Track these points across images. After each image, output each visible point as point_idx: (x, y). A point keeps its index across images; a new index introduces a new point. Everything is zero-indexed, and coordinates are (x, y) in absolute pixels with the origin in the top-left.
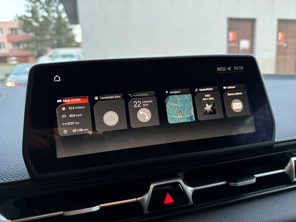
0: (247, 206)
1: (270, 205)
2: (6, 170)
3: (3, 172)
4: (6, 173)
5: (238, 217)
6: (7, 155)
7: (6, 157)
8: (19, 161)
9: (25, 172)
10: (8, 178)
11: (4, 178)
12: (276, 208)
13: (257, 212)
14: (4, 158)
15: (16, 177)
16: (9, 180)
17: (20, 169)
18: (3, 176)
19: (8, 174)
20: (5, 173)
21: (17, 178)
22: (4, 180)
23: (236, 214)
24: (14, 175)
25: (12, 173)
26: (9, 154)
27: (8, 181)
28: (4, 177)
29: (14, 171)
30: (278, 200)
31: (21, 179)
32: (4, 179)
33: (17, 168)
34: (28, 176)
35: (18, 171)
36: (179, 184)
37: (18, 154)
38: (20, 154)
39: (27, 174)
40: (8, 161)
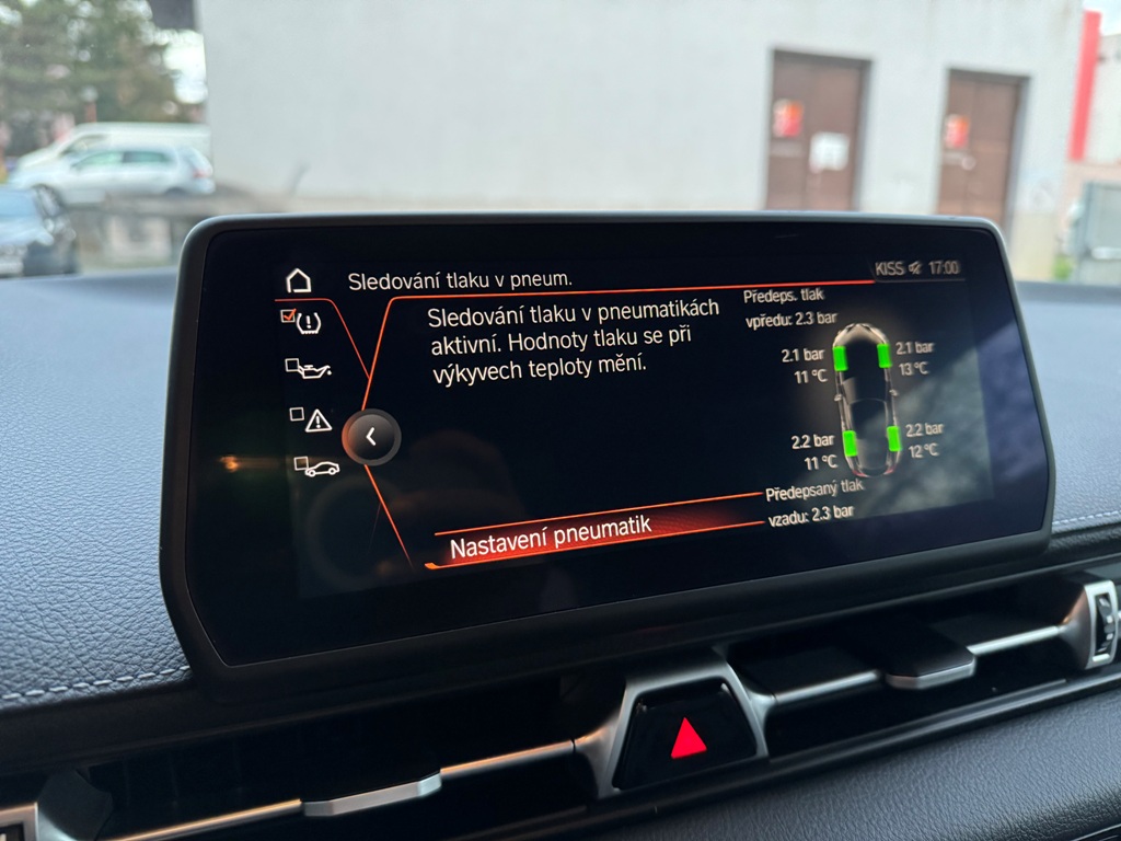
1: (1021, 752)
2: (81, 647)
3: (72, 656)
10: (92, 677)
11: (77, 679)
12: (1042, 764)
15: (128, 673)
16: (98, 686)
18: (74, 672)
19: (92, 662)
21: (130, 678)
22: (79, 689)
24: (118, 666)
25: (108, 659)
26: (80, 580)
27: (97, 692)
28: (75, 676)
29: (117, 651)
30: (1046, 733)
31: (150, 682)
32: (77, 682)
33: (124, 637)
34: (178, 669)
35: (132, 648)
36: (724, 687)
37: (120, 579)
38: (124, 578)
39: (172, 661)
40: (84, 609)
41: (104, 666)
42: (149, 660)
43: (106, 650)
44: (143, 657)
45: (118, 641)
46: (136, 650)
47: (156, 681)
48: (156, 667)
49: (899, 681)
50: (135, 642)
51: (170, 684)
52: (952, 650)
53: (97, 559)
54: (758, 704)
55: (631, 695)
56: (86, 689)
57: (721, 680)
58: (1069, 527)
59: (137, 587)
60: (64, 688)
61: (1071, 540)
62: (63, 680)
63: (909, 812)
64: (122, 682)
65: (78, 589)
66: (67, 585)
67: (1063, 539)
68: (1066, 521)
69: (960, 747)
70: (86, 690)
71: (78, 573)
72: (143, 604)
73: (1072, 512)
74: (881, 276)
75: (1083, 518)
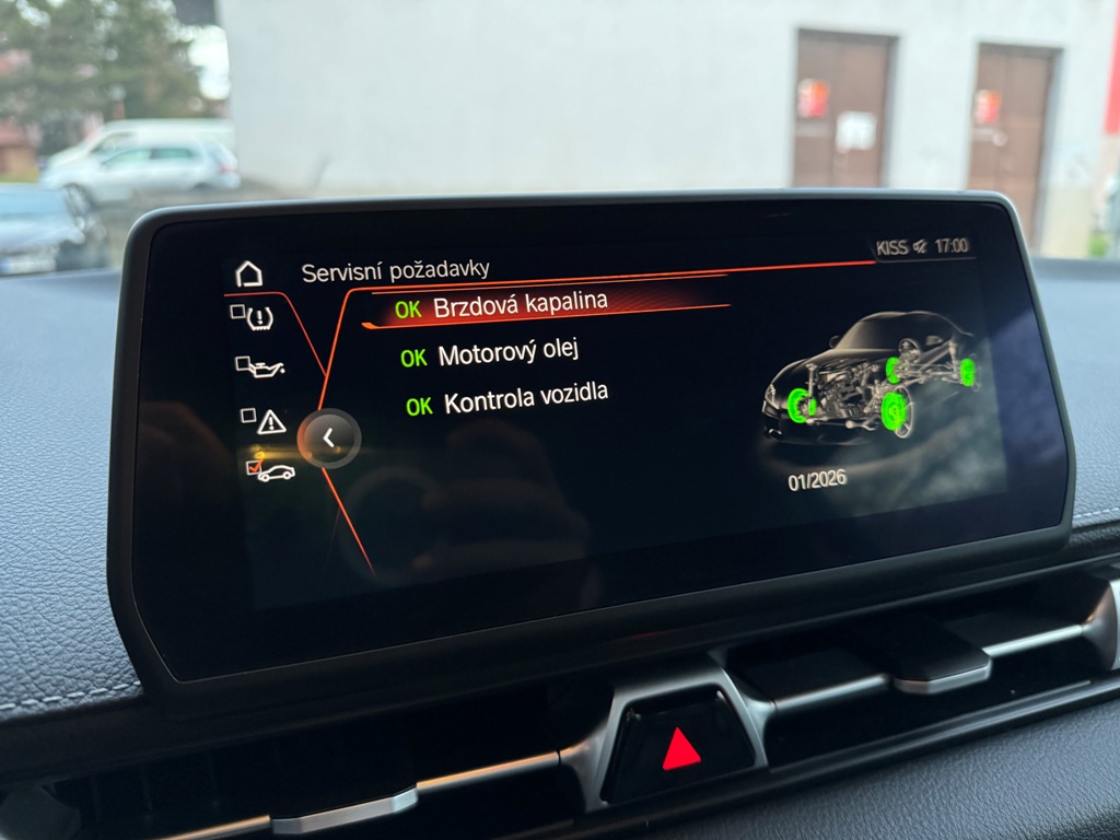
0: (961, 765)
1: (1040, 759)
2: (32, 661)
3: (21, 671)
4: (33, 674)
5: (933, 807)
6: (27, 596)
7: (23, 604)
8: (83, 620)
9: (116, 669)
10: (42, 694)
11: (26, 695)
12: (1063, 772)
13: (997, 788)
14: (14, 608)
15: (79, 689)
16: (48, 703)
17: (94, 655)
18: (22, 688)
19: (42, 678)
20: (28, 672)
21: (81, 694)
22: (28, 706)
23: (927, 800)
24: (69, 681)
25: (59, 674)
26: (35, 590)
27: (47, 709)
28: (24, 692)
29: (69, 665)
30: (1068, 739)
31: (102, 698)
32: (26, 699)
33: (77, 651)
34: (132, 684)
35: (85, 662)
36: (720, 694)
37: (76, 589)
38: (81, 588)
39: (126, 675)
40: (37, 622)
41: (54, 682)
42: (102, 674)
43: (57, 664)
44: (96, 671)
45: (69, 655)
46: (89, 664)
47: (108, 697)
48: (110, 682)
49: (908, 686)
50: (88, 656)
51: (122, 699)
52: (967, 652)
53: (53, 568)
54: (756, 712)
55: (619, 703)
56: (33, 706)
57: (717, 688)
58: (1092, 521)
59: (93, 597)
60: (11, 705)
61: (1093, 534)
62: (11, 697)
63: (918, 826)
64: (72, 698)
65: (31, 601)
66: (21, 596)
67: (1085, 534)
68: (1089, 514)
69: (974, 754)
70: (35, 708)
71: (33, 584)
72: (98, 616)
73: (1095, 504)
74: (883, 256)
75: (1107, 511)
